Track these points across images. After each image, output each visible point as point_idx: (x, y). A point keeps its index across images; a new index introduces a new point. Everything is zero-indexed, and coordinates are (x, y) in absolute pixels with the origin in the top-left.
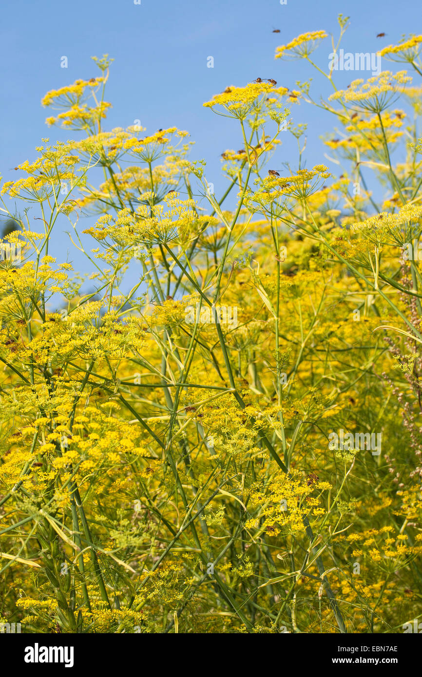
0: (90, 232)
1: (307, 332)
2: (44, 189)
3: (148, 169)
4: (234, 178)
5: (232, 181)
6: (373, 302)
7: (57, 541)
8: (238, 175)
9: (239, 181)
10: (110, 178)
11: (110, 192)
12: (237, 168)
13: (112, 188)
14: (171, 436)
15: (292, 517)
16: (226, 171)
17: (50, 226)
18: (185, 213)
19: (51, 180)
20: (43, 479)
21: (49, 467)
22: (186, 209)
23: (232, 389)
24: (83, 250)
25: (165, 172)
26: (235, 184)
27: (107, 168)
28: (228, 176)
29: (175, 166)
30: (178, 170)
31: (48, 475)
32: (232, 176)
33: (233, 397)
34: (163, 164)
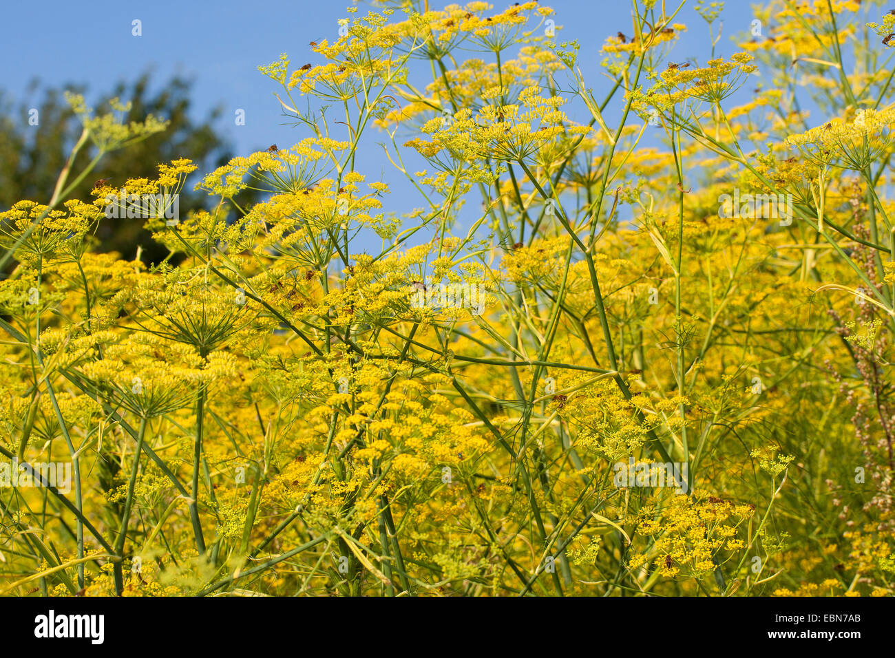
0: (414, 144)
1: (719, 303)
2: (350, 80)
3: (495, 65)
4: (619, 78)
5: (615, 81)
6: (813, 265)
7: (358, 581)
8: (623, 74)
9: (625, 83)
10: (440, 77)
11: (441, 97)
12: (622, 64)
13: (444, 90)
14: (523, 438)
15: (696, 553)
16: (606, 68)
17: (357, 133)
18: (550, 115)
19: (360, 68)
20: (339, 492)
21: (348, 475)
22: (551, 110)
23: (613, 372)
24: (404, 171)
25: (519, 69)
26: (620, 88)
27: (436, 62)
28: (608, 74)
29: (534, 60)
30: (538, 66)
31: (346, 485)
32: (615, 74)
33: (614, 384)
34: (517, 58)
